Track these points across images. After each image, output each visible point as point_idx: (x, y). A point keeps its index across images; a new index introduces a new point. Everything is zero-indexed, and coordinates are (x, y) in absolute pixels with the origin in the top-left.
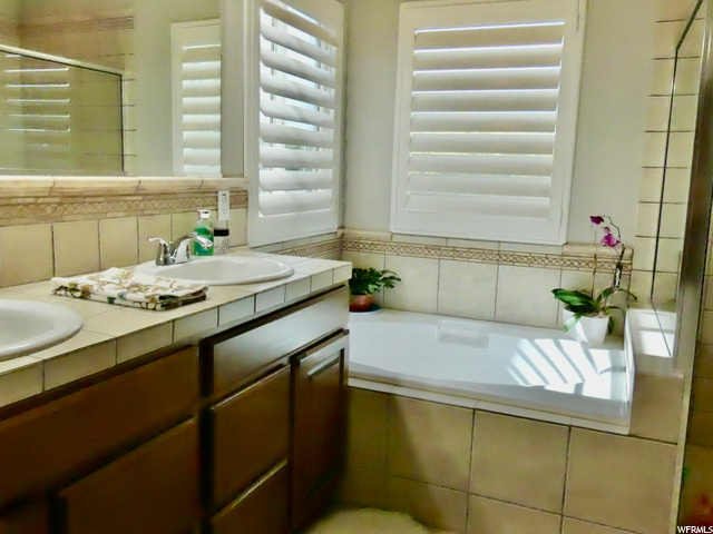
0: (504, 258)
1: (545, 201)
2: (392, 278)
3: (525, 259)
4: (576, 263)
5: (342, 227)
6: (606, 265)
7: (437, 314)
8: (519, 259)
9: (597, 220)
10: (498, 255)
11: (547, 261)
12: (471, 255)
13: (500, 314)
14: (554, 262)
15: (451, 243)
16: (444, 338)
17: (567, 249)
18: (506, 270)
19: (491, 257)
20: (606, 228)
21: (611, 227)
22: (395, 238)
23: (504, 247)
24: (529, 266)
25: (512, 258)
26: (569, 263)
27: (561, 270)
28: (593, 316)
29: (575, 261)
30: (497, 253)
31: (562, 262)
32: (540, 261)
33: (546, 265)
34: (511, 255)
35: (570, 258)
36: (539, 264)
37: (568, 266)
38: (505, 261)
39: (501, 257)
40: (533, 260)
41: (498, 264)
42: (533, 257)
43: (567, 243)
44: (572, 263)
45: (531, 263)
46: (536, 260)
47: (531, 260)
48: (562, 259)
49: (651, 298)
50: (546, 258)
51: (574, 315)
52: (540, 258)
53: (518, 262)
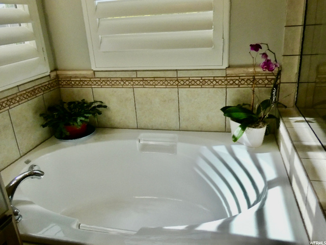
0: (182, 82)
1: (209, 33)
2: (100, 106)
3: (198, 82)
4: (237, 82)
5: (56, 69)
6: (260, 81)
7: (137, 129)
8: (193, 82)
9: (256, 47)
10: (177, 80)
11: (214, 82)
12: (156, 83)
13: (184, 125)
14: (220, 82)
15: (140, 75)
16: (145, 148)
17: (229, 72)
18: (184, 91)
19: (172, 83)
20: (264, 54)
21: (268, 53)
22: (98, 75)
23: (180, 74)
24: (202, 87)
25: (187, 82)
26: (231, 82)
27: (226, 88)
28: (255, 127)
29: (236, 80)
30: (176, 79)
31: (226, 82)
32: (209, 82)
33: (214, 85)
34: (187, 80)
35: (233, 78)
36: (208, 85)
37: (231, 84)
38: (183, 85)
39: (179, 82)
40: (204, 82)
41: (178, 88)
42: (204, 80)
43: (229, 67)
44: (234, 82)
45: (203, 85)
46: (206, 82)
47: (202, 82)
48: (226, 80)
49: (296, 104)
50: (214, 80)
51: (240, 126)
52: (209, 80)
53: (192, 85)
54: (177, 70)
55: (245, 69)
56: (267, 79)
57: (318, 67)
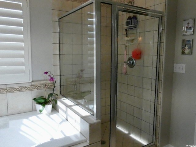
0: (9, 90)
1: (23, 67)
3: (18, 89)
8: (15, 90)
9: (46, 73)
11: (26, 89)
14: (29, 88)
17: (33, 83)
18: (10, 95)
19: (3, 91)
20: (49, 75)
21: (51, 75)
23: (8, 86)
24: (20, 92)
25: (12, 90)
26: (34, 88)
27: (32, 91)
28: (49, 104)
29: (36, 87)
30: (6, 89)
31: (32, 88)
32: (23, 89)
33: (26, 90)
34: (12, 89)
35: (34, 86)
36: (23, 90)
37: (34, 89)
38: (10, 91)
39: (7, 90)
40: (21, 89)
41: (7, 93)
42: (21, 88)
43: (32, 81)
44: (35, 88)
45: (20, 90)
46: (22, 89)
47: (20, 89)
48: (32, 87)
49: (61, 94)
50: (26, 88)
51: (42, 106)
52: (23, 88)
53: (15, 91)
54: (6, 84)
55: (40, 82)
56: (49, 85)
57: (66, 79)
